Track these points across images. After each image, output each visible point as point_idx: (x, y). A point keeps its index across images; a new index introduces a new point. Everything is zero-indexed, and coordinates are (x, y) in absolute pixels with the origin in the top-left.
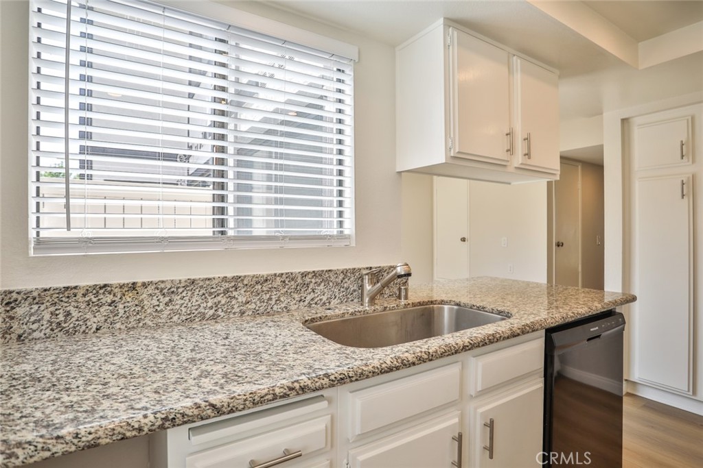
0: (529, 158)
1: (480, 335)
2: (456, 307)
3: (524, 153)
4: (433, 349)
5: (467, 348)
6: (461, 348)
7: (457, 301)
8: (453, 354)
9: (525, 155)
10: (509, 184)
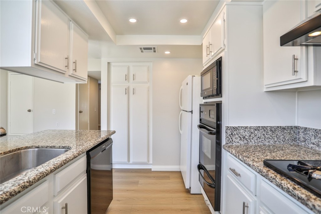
0: (76, 72)
1: (58, 162)
2: (36, 149)
3: (73, 69)
4: (33, 178)
5: (53, 171)
6: (50, 171)
7: (37, 145)
8: (45, 177)
9: (74, 70)
10: (63, 83)
